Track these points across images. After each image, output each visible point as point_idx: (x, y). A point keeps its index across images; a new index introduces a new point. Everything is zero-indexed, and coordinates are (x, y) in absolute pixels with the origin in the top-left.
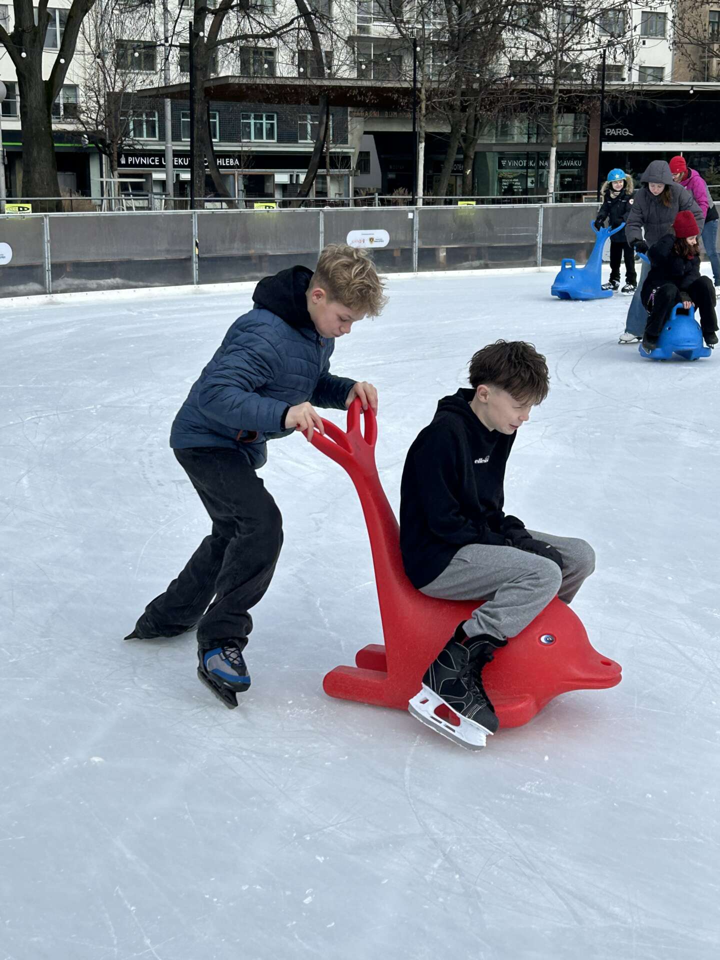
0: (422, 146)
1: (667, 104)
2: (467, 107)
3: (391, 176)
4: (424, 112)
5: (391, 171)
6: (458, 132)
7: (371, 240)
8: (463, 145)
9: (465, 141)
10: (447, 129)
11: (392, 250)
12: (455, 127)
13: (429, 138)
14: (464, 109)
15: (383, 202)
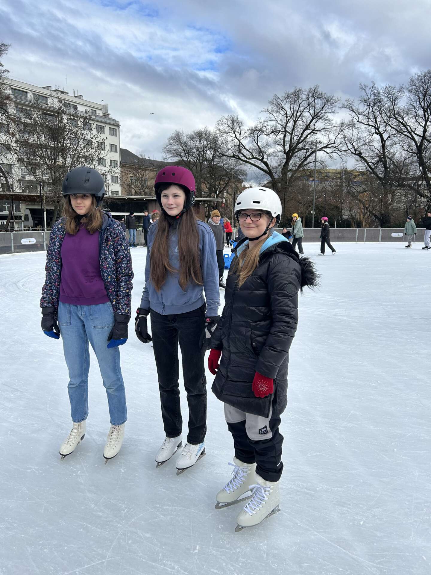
0: (45, 213)
1: (121, 202)
2: (59, 201)
3: (36, 222)
4: (45, 203)
5: (36, 220)
6: (57, 209)
7: (30, 241)
8: (59, 213)
9: (59, 212)
10: (53, 208)
11: (37, 245)
12: (56, 207)
13: (47, 211)
14: (58, 202)
15: (33, 230)
